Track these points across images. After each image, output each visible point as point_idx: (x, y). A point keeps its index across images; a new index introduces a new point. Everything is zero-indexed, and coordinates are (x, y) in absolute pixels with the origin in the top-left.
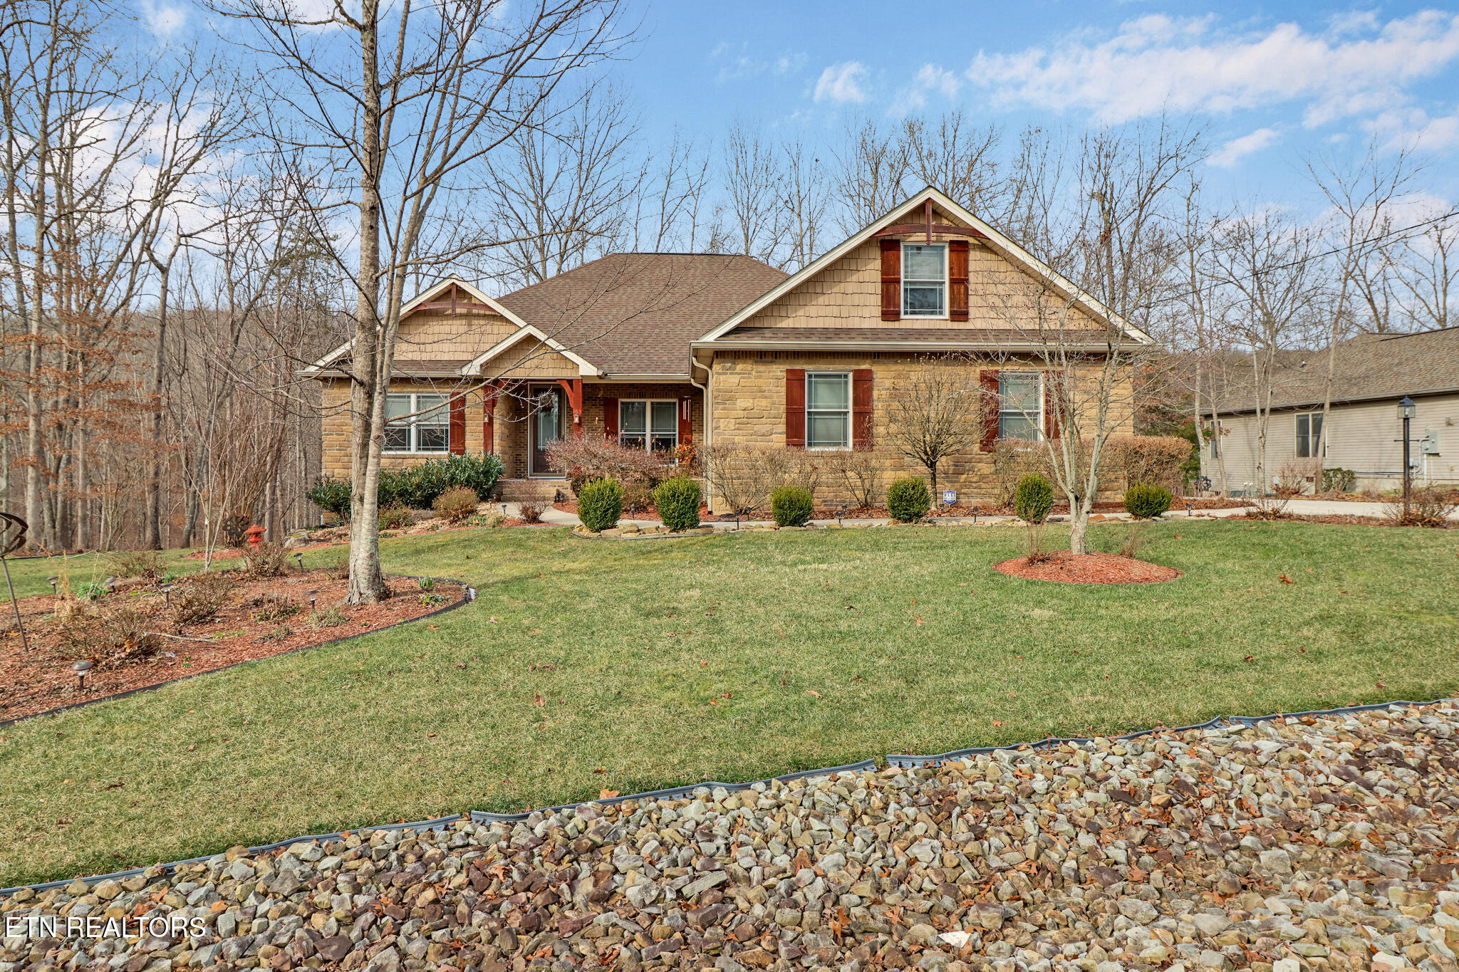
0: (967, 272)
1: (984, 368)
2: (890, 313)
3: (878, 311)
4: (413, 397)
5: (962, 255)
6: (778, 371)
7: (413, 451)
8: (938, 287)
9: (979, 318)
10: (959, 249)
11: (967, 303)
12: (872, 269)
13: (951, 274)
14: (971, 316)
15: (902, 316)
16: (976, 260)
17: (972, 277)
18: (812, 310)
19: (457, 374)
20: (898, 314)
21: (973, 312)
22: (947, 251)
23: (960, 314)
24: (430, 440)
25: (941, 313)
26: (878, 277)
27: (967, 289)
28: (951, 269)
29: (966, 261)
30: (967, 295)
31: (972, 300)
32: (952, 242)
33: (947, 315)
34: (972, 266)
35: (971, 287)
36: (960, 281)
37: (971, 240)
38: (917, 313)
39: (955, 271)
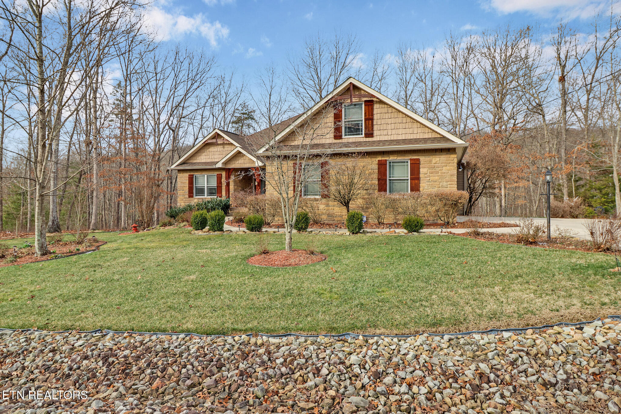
0: (372, 115)
1: (380, 159)
2: (338, 136)
3: (332, 135)
4: (206, 176)
5: (370, 107)
6: (290, 163)
7: (206, 196)
8: (360, 122)
9: (378, 136)
10: (370, 104)
11: (373, 129)
12: (330, 117)
13: (365, 116)
14: (375, 134)
15: (343, 137)
16: (377, 109)
17: (375, 117)
19: (214, 167)
20: (341, 136)
22: (363, 105)
23: (370, 134)
24: (211, 192)
25: (362, 134)
26: (332, 120)
27: (372, 122)
28: (365, 113)
29: (372, 109)
30: (373, 125)
31: (375, 127)
32: (365, 101)
33: (363, 135)
34: (375, 112)
35: (375, 123)
36: (369, 119)
37: (375, 99)
38: (351, 135)
39: (367, 114)
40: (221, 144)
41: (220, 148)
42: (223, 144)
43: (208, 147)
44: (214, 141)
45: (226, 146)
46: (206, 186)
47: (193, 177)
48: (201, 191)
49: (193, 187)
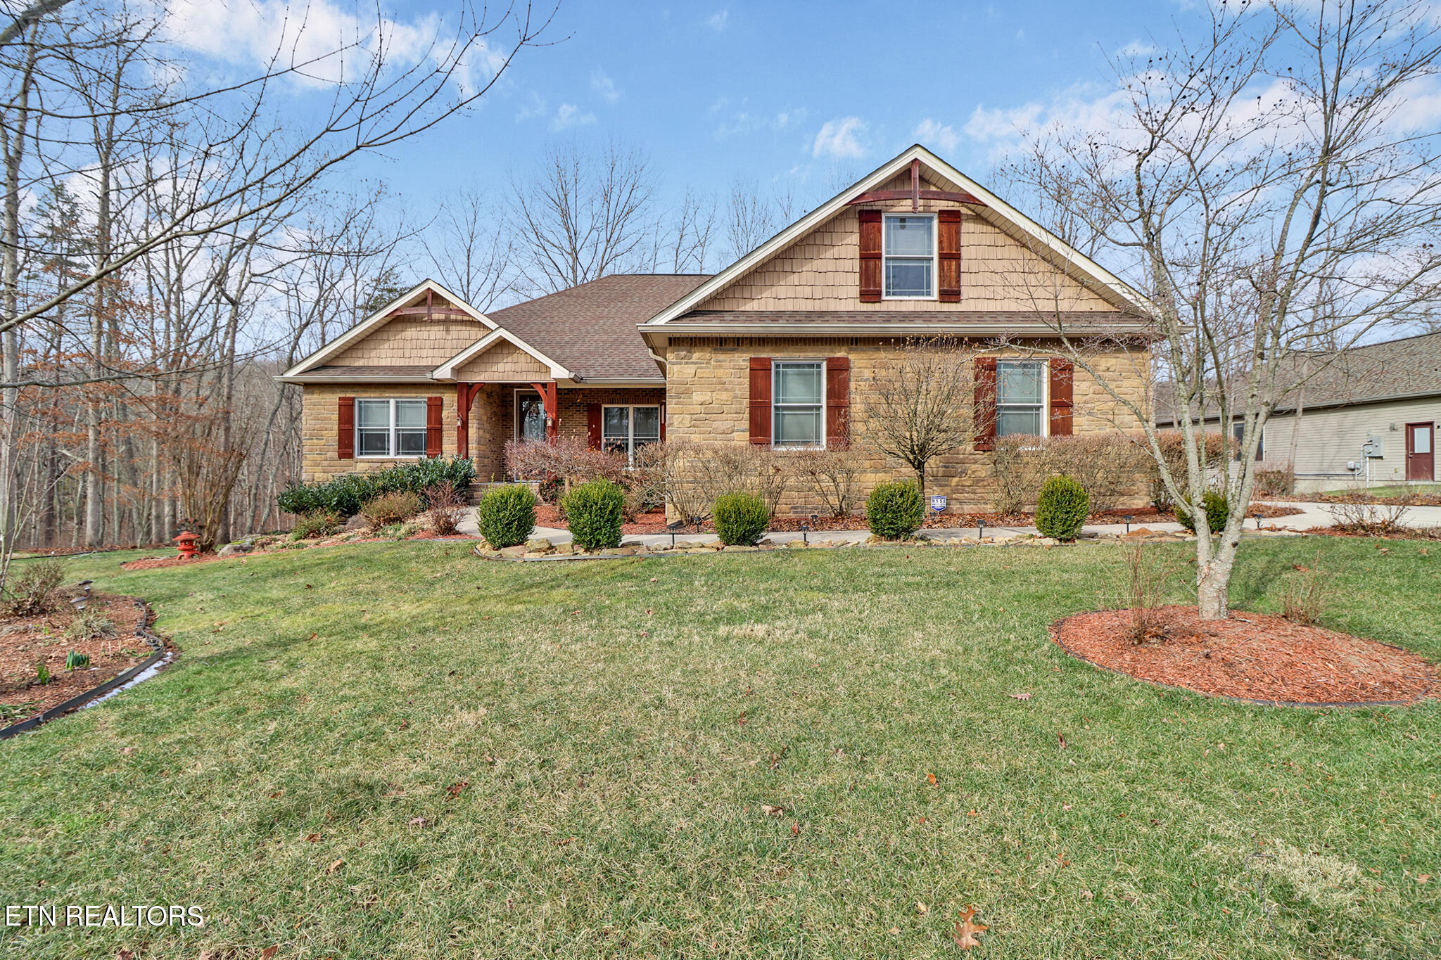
0: (959, 247)
1: (980, 354)
2: (870, 293)
3: (855, 292)
4: (392, 401)
5: (954, 227)
6: (741, 360)
7: (393, 455)
8: (925, 264)
9: (972, 299)
10: (951, 218)
11: (958, 281)
12: (849, 244)
13: (941, 248)
14: (963, 296)
15: (884, 297)
16: (970, 233)
17: (965, 253)
18: (781, 291)
19: (428, 378)
20: (880, 293)
21: (965, 292)
22: (935, 223)
23: (951, 294)
24: (407, 444)
25: (929, 294)
26: (855, 252)
27: (959, 266)
28: (940, 242)
29: (958, 233)
30: (959, 272)
31: (965, 279)
32: (941, 212)
33: (935, 296)
34: (964, 240)
35: (964, 266)
36: (950, 256)
37: (964, 210)
38: (901, 294)
39: (945, 245)
40: (439, 322)
41: (436, 332)
42: (447, 322)
43: (400, 327)
44: (422, 310)
45: (453, 328)
46: (392, 427)
47: (353, 405)
48: (375, 442)
49: (352, 430)
